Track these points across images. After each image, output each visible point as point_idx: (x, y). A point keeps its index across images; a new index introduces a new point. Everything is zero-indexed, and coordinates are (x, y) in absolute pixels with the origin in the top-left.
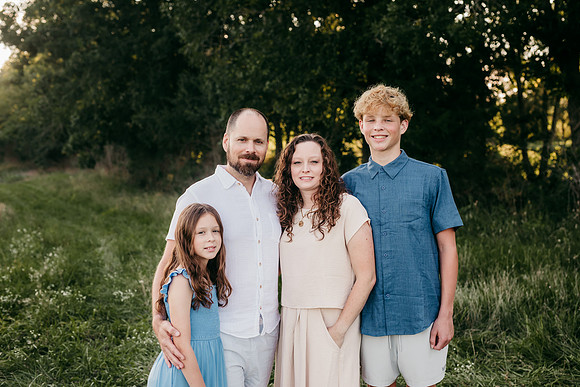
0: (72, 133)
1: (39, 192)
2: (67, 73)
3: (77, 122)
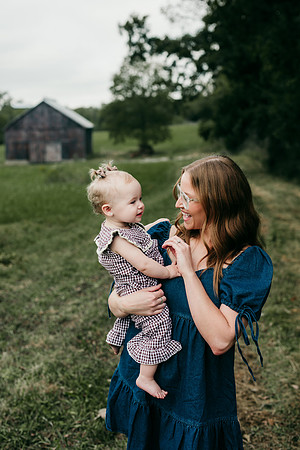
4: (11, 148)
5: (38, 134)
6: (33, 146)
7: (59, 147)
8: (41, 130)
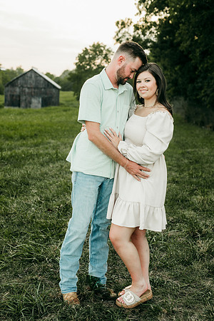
4: (9, 98)
5: (27, 90)
6: (23, 98)
7: (40, 100)
8: (28, 88)
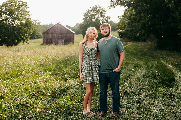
0: (139, 31)
1: (130, 48)
2: (137, 13)
3: (141, 28)
4: (45, 41)
